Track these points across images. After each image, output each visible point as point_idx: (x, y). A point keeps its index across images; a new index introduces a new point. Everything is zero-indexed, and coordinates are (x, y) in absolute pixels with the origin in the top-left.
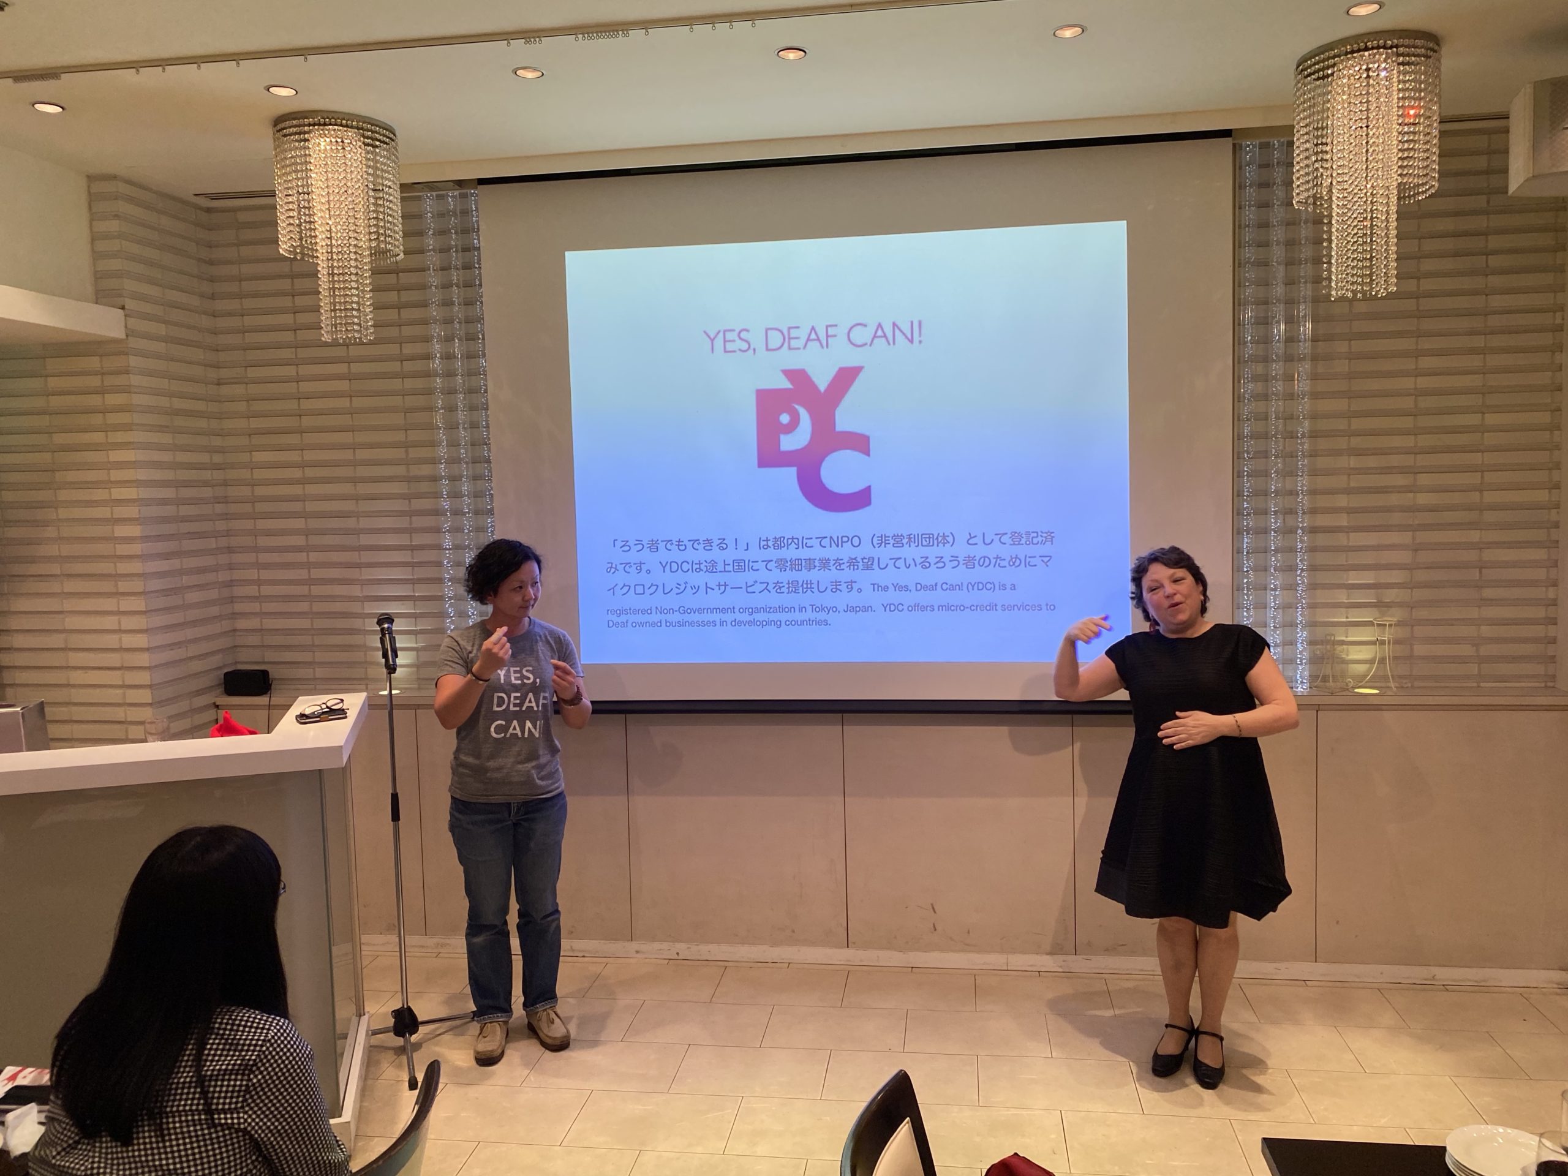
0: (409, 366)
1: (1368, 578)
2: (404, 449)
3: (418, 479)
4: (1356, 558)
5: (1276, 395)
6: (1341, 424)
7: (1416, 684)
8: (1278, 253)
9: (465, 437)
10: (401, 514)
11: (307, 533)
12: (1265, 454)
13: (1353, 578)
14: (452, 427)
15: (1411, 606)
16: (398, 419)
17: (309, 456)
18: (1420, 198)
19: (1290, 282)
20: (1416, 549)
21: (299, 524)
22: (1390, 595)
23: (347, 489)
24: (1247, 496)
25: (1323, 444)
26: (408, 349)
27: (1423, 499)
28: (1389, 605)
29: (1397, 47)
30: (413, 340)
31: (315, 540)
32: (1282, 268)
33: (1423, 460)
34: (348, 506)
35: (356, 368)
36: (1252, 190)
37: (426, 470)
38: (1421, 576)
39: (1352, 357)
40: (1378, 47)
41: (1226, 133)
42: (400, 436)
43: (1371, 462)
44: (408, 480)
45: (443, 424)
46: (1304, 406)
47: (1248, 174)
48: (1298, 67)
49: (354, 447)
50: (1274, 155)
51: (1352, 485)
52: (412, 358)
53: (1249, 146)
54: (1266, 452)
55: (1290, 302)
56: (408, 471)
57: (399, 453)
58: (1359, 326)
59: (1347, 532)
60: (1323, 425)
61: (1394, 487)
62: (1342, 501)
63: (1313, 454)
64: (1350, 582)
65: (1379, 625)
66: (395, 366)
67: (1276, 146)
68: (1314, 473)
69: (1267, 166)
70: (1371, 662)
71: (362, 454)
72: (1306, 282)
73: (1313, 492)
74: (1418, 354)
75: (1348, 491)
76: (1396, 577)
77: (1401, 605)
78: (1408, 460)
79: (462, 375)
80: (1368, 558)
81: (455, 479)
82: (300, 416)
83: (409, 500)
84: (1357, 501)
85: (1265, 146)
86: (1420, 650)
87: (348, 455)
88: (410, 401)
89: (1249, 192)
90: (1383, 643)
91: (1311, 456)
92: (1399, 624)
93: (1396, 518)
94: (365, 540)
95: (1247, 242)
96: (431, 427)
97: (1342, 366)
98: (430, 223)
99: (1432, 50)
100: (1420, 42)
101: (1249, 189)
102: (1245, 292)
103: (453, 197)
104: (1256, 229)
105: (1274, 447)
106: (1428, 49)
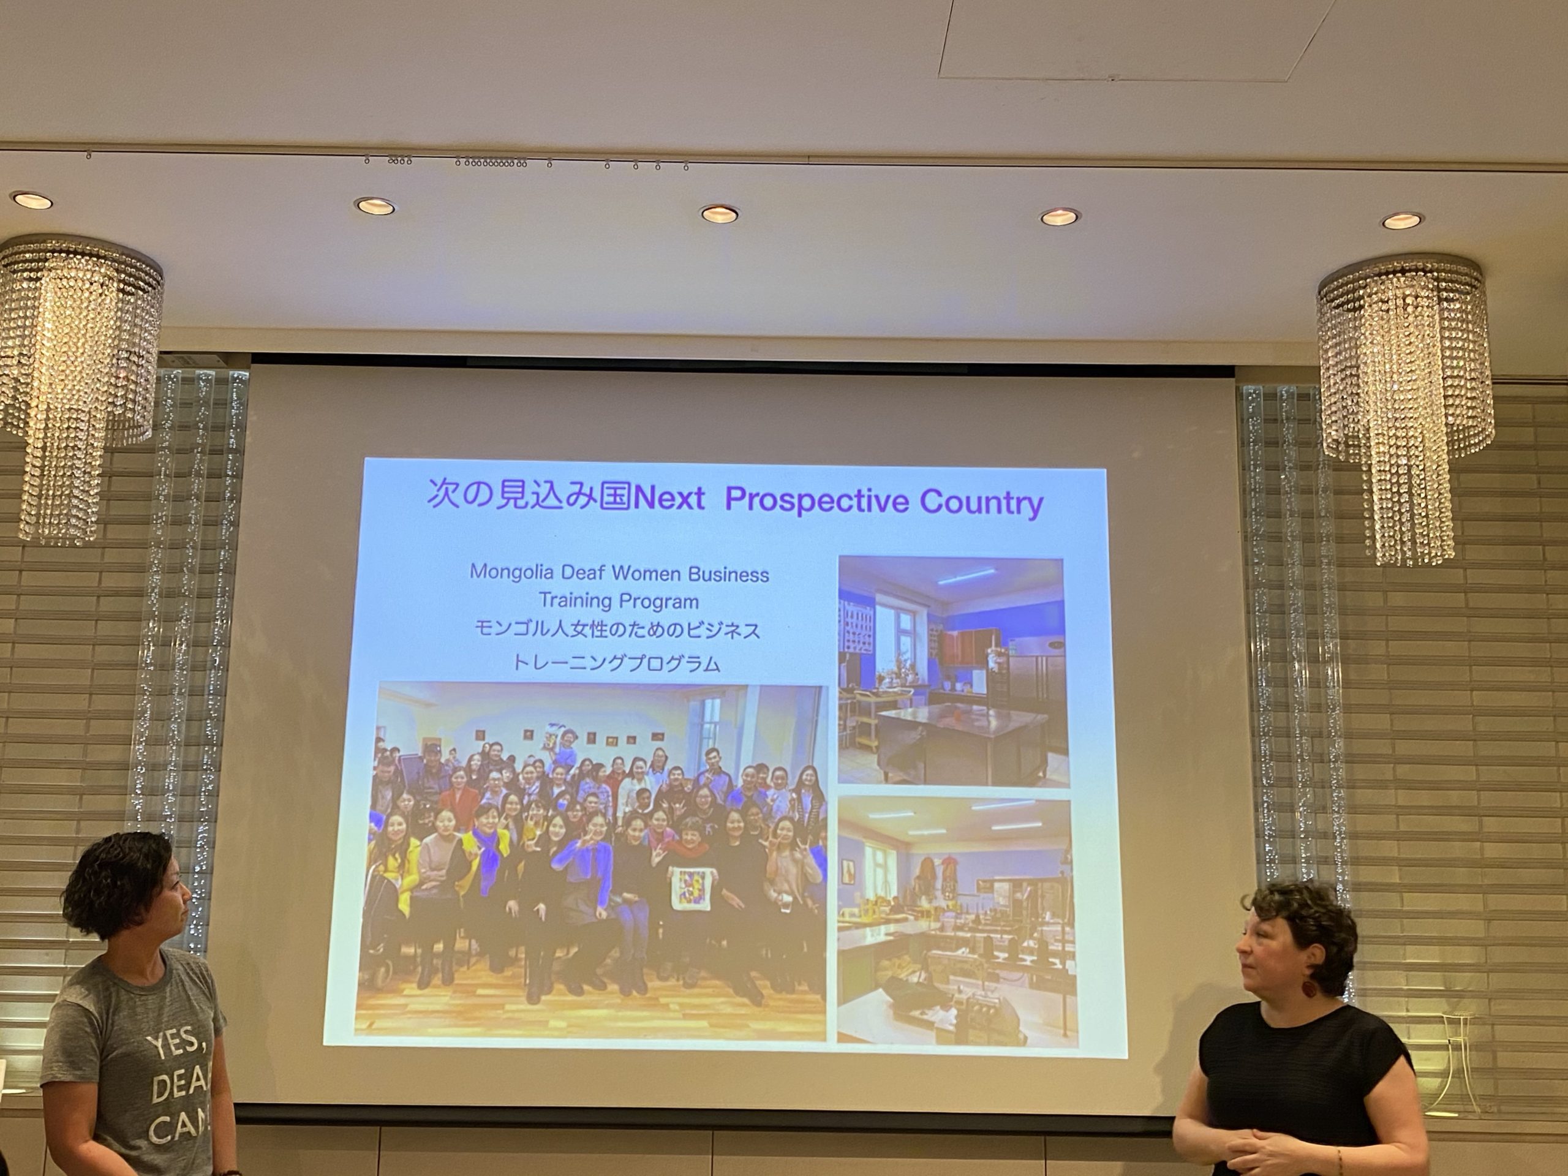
0: (108, 605)
1: (1431, 955)
2: (84, 721)
3: (99, 766)
4: (1414, 928)
5: (1297, 702)
6: (1382, 747)
7: (1503, 1108)
8: (1292, 526)
9: (180, 706)
10: (68, 816)
12: (1290, 782)
13: (1413, 955)
14: (162, 692)
15: (1490, 997)
16: (83, 678)
18: (1473, 451)
19: (1310, 563)
20: (1490, 917)
22: (1462, 981)
24: (1270, 836)
25: (1361, 772)
26: (111, 581)
27: (1492, 851)
28: (1461, 995)
29: (1438, 271)
30: (123, 568)
32: (1298, 544)
33: (1488, 799)
35: (28, 603)
36: (1257, 447)
37: (113, 754)
38: (1499, 955)
39: (1392, 661)
40: (1417, 270)
41: (1227, 371)
42: (81, 703)
43: (1424, 798)
44: (87, 766)
45: (149, 686)
46: (1336, 719)
47: (1251, 427)
48: (1319, 293)
50: (1282, 407)
51: (1402, 828)
52: (116, 593)
53: (1250, 394)
54: (1290, 779)
55: (1311, 587)
56: (85, 755)
57: (77, 728)
58: (1397, 623)
59: (1400, 892)
60: (1361, 747)
61: (1456, 833)
62: (1390, 849)
63: (1351, 785)
64: (1408, 961)
65: (1451, 1021)
66: (88, 604)
67: (1284, 398)
68: (1353, 809)
69: (1275, 420)
70: (1444, 1074)
72: (1329, 564)
73: (1353, 836)
74: (1473, 662)
75: (1398, 836)
76: (1467, 955)
77: (1475, 995)
78: (1471, 798)
79: (187, 620)
80: (1431, 928)
81: (155, 767)
83: (81, 795)
85: (1271, 396)
86: (1505, 1059)
88: (104, 653)
89: (1254, 449)
90: (1457, 1047)
91: (1348, 788)
92: (1476, 1021)
93: (1461, 875)
95: (1255, 510)
96: (132, 691)
97: (1379, 672)
98: (168, 413)
99: (1476, 279)
100: (1463, 269)
101: (1254, 446)
102: (1254, 571)
103: (207, 381)
104: (1263, 495)
105: (1300, 773)
106: (1472, 277)
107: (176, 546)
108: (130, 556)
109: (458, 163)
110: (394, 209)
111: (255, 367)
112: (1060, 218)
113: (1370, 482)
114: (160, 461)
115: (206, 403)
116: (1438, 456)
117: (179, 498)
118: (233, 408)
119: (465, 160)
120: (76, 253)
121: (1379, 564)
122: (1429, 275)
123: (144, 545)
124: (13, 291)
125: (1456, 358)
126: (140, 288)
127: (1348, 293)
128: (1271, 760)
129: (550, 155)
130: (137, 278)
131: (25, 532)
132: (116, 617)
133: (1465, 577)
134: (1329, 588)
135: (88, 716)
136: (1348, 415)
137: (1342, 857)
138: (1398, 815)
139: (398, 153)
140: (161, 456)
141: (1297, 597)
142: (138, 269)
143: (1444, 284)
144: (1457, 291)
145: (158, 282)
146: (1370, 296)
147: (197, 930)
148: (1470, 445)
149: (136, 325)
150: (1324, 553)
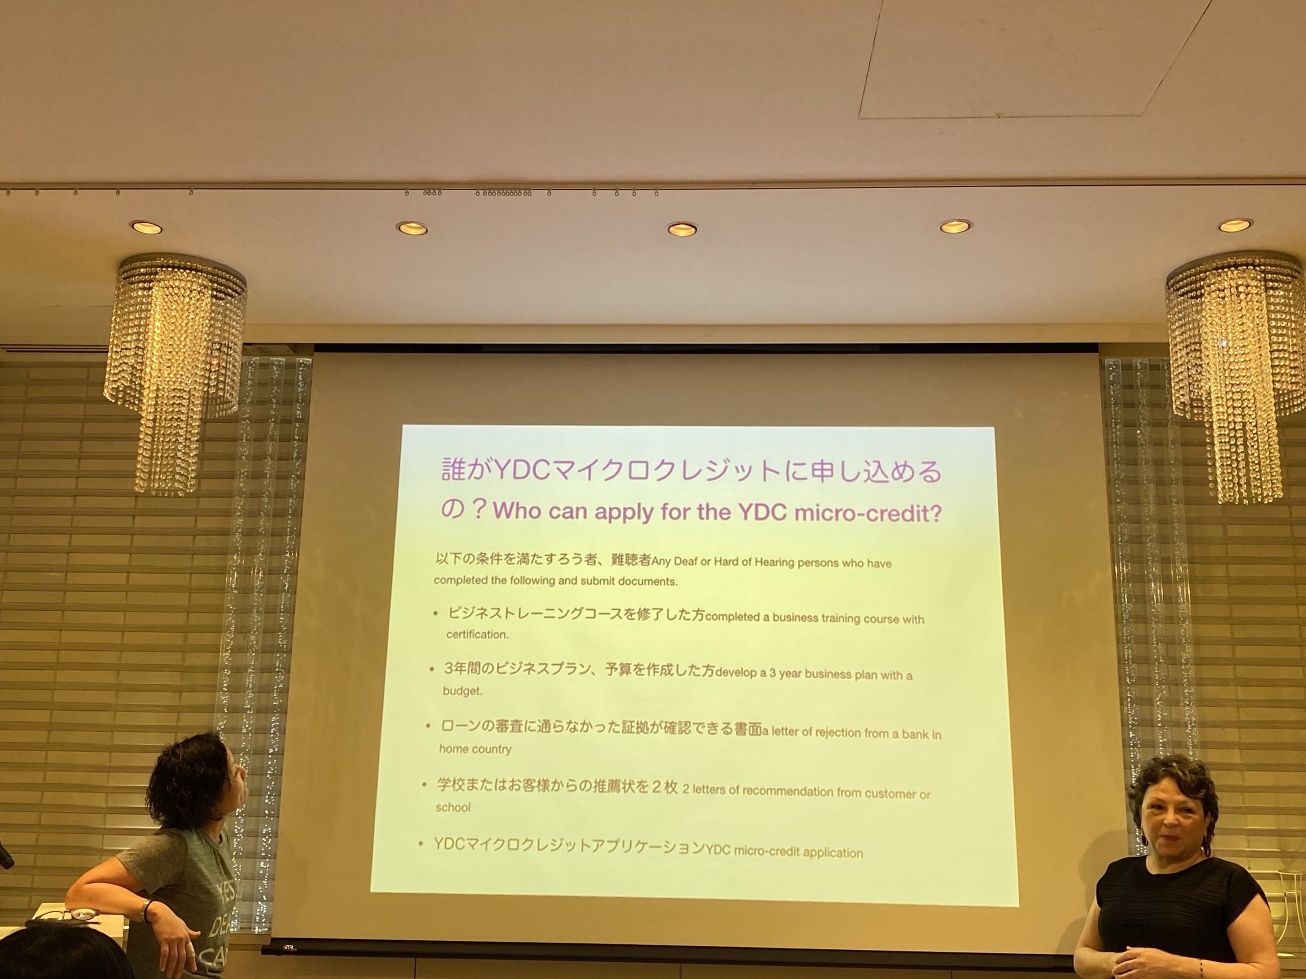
0: (201, 542)
1: (1267, 823)
2: (183, 634)
3: (192, 669)
4: (1252, 800)
5: (1155, 616)
6: (1224, 652)
8: (1147, 472)
9: (258, 622)
10: (169, 709)
11: (50, 727)
12: (1148, 681)
13: (1254, 823)
14: (244, 611)
16: (182, 599)
17: (69, 637)
18: (1296, 411)
19: (1162, 501)
21: (43, 716)
22: (1294, 844)
23: (108, 677)
24: (1133, 725)
25: (1208, 672)
26: (204, 523)
28: (1293, 856)
29: (1265, 265)
30: (214, 513)
31: (56, 737)
32: (1152, 487)
34: (107, 697)
35: (139, 541)
36: (1117, 408)
37: (205, 659)
39: (1230, 581)
40: (1247, 265)
41: (1091, 348)
42: (179, 619)
43: (1260, 693)
44: (185, 670)
45: (234, 606)
46: (1186, 629)
47: (1112, 393)
48: (1167, 284)
49: (123, 629)
50: (1137, 376)
51: (1243, 717)
52: (207, 533)
53: (1111, 366)
54: (1149, 678)
55: (1163, 522)
56: (184, 660)
57: (176, 639)
58: (1235, 550)
59: (1242, 770)
60: (1209, 651)
61: (1286, 722)
62: (1233, 735)
63: (1199, 683)
64: (1249, 827)
65: (1285, 877)
66: (186, 541)
67: (1139, 368)
68: (1201, 702)
69: (1131, 387)
70: (1281, 921)
71: (131, 638)
72: (1177, 503)
73: (1202, 724)
74: (1297, 582)
75: (1239, 725)
76: (1298, 823)
79: (263, 554)
80: (1267, 800)
81: (238, 670)
82: (65, 592)
83: (181, 692)
84: (1250, 736)
85: (1128, 367)
87: (116, 638)
88: (198, 580)
89: (1115, 410)
90: (1291, 899)
91: (1196, 685)
93: (1291, 757)
94: (121, 739)
95: (1116, 459)
96: (220, 610)
97: (1221, 591)
98: (249, 391)
99: (1296, 271)
100: (1286, 263)
101: (1115, 407)
102: (1116, 509)
103: (279, 366)
104: (1123, 447)
105: (1157, 673)
106: (1292, 269)
107: (254, 495)
108: (219, 504)
109: (478, 194)
110: (427, 231)
111: (319, 355)
112: (955, 228)
113: (1212, 436)
114: (243, 429)
115: (278, 384)
116: (1267, 415)
117: (258, 458)
118: (299, 386)
119: (482, 191)
120: (179, 268)
121: (1220, 503)
122: (1258, 268)
123: (230, 495)
124: (131, 298)
125: (1281, 335)
126: (227, 294)
127: (1191, 283)
128: (1133, 663)
129: (549, 186)
130: (227, 287)
131: (139, 485)
132: (207, 552)
133: (1291, 513)
134: (1179, 522)
135: (186, 630)
136: (1193, 382)
137: (1193, 742)
138: (1238, 708)
139: (431, 186)
140: (243, 424)
141: (1152, 529)
142: (227, 280)
143: (1270, 276)
144: (1281, 281)
145: (243, 290)
146: (1209, 286)
147: (270, 799)
148: (1294, 406)
149: (225, 323)
150: (1174, 493)
